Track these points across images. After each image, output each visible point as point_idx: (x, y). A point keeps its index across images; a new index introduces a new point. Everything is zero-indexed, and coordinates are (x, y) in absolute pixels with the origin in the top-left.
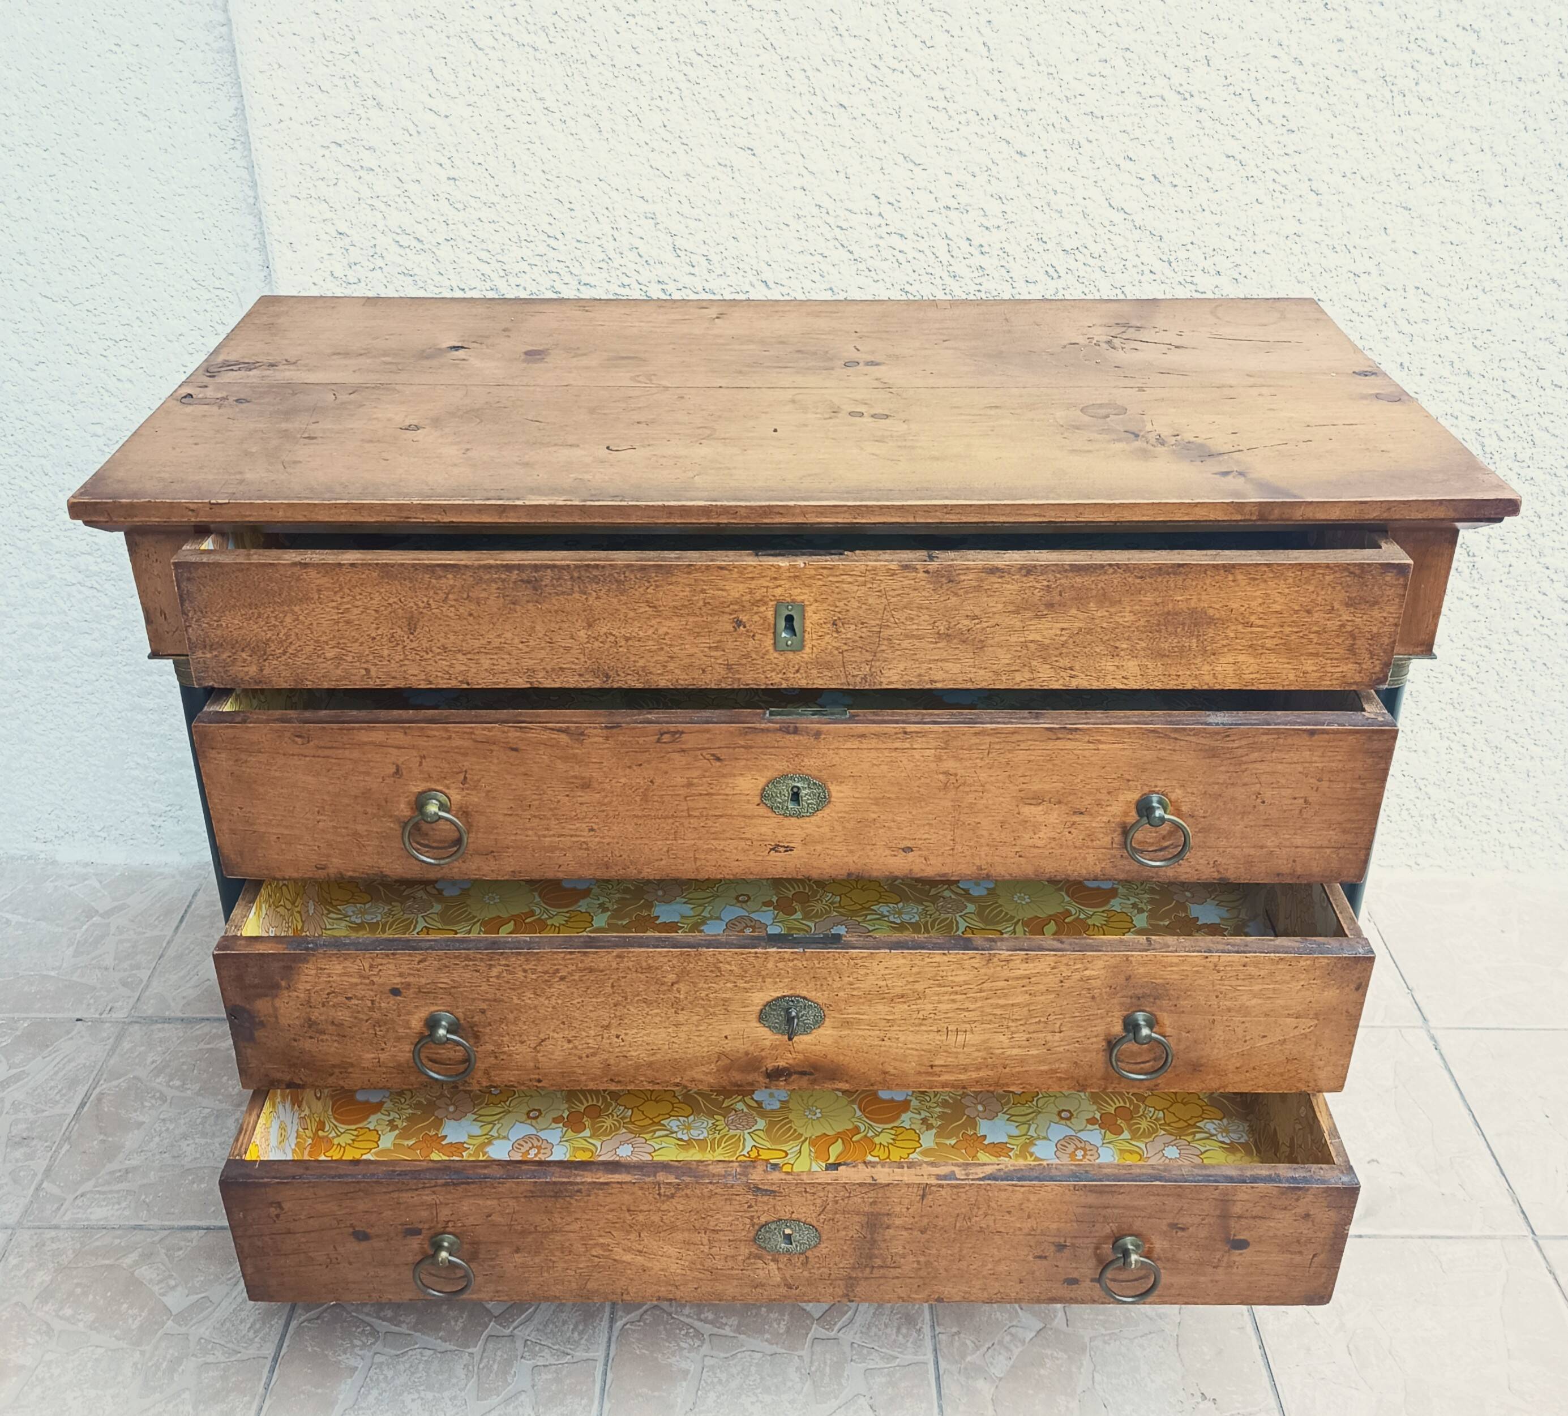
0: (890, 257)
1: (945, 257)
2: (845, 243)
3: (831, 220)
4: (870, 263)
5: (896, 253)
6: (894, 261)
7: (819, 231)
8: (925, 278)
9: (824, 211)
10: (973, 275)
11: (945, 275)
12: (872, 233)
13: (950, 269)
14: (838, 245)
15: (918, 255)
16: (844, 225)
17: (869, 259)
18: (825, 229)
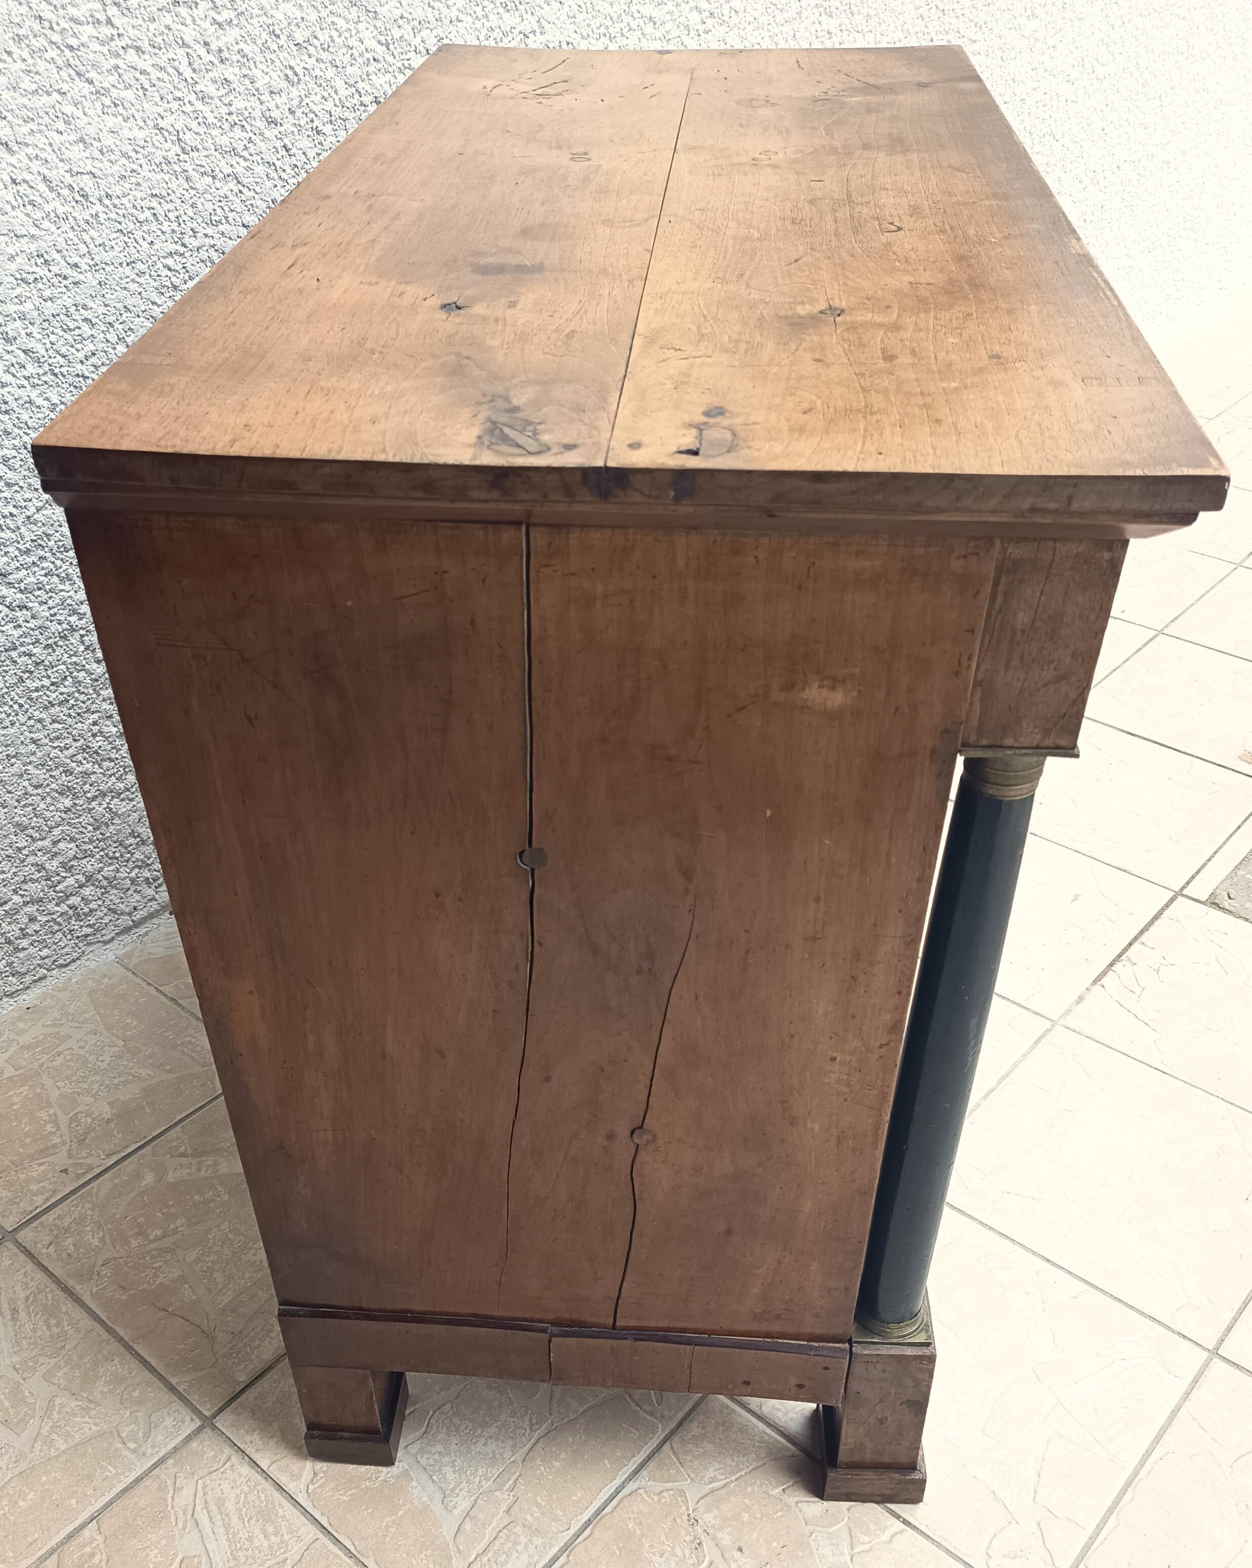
0: (133, 82)
1: (188, 73)
2: (81, 68)
3: (56, 38)
4: (114, 93)
5: (138, 75)
6: (139, 87)
7: (47, 56)
8: (175, 105)
9: (47, 24)
10: (220, 94)
11: (193, 97)
12: (105, 50)
13: (198, 88)
14: (73, 73)
15: (160, 75)
16: (73, 42)
17: (113, 90)
18: (52, 53)
